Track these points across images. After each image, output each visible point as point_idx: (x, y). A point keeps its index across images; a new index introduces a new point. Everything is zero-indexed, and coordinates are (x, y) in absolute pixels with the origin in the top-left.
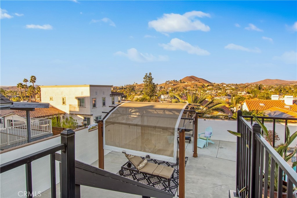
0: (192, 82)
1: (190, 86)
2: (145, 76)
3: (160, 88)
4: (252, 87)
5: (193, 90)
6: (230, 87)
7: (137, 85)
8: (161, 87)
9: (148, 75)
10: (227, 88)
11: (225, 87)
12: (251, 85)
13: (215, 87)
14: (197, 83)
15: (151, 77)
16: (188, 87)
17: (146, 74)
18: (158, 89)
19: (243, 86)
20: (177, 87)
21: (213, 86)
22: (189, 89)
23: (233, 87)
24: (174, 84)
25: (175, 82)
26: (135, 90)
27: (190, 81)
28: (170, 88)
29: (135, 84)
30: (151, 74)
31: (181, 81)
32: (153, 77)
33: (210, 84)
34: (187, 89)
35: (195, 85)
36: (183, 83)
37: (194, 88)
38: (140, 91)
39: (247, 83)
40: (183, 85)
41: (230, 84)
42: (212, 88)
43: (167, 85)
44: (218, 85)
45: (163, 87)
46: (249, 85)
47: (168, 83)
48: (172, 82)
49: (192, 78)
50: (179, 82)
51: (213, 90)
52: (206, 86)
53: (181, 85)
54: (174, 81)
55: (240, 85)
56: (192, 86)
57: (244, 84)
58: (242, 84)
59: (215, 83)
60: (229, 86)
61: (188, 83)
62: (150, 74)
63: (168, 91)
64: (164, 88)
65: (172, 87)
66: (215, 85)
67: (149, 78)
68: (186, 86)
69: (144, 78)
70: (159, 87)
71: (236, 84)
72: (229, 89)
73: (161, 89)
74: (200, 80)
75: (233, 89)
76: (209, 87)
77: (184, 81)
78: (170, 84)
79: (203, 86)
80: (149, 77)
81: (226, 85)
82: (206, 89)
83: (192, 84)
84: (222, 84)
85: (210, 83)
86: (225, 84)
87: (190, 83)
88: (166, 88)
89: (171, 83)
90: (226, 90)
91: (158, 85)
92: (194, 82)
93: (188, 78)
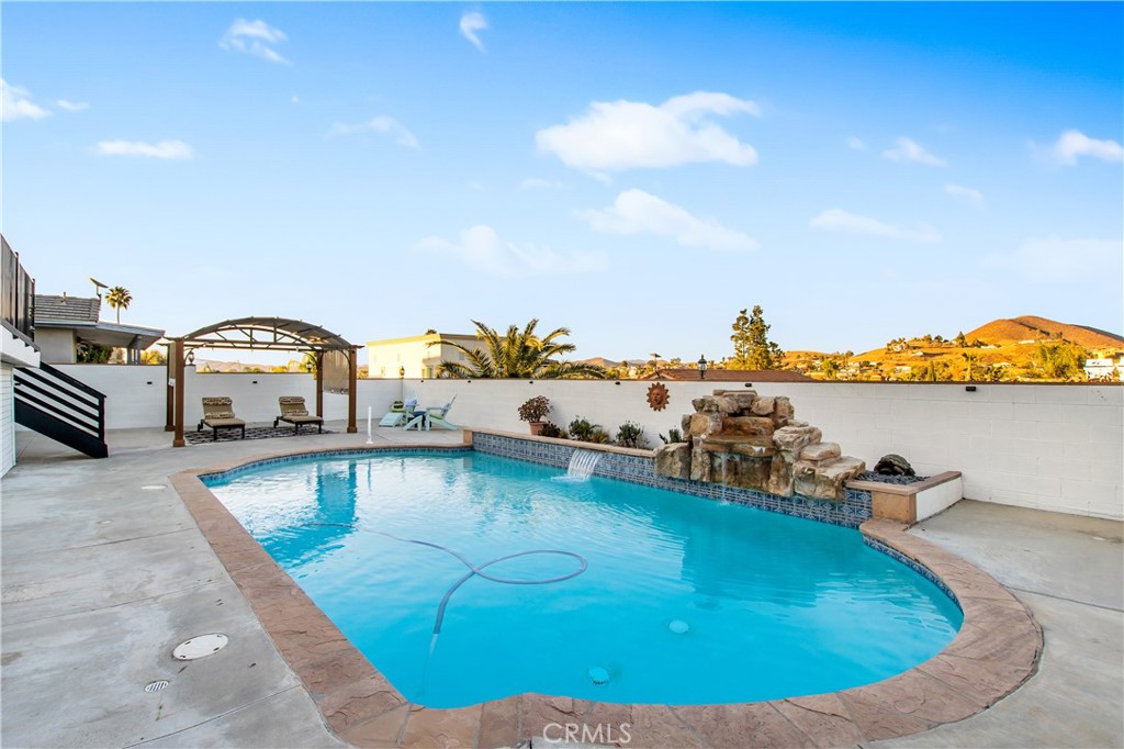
0: (1023, 342)
1: (1008, 359)
2: (739, 320)
3: (861, 367)
8: (867, 364)
9: (749, 314)
15: (762, 321)
17: (742, 312)
18: (852, 370)
20: (939, 364)
24: (926, 351)
25: (935, 344)
27: (1013, 338)
28: (906, 368)
30: (761, 312)
31: (962, 337)
32: (766, 324)
36: (974, 345)
43: (892, 356)
45: (874, 363)
47: (898, 348)
48: (916, 344)
49: (1028, 325)
50: (955, 343)
53: (961, 356)
54: (928, 339)
56: (1022, 360)
61: (1000, 346)
62: (757, 311)
64: (878, 370)
65: (914, 363)
67: (752, 328)
68: (990, 358)
69: (736, 327)
70: (857, 364)
73: (860, 371)
74: (1068, 332)
77: (982, 339)
78: (910, 354)
80: (752, 323)
83: (1021, 350)
87: (1008, 346)
89: (915, 348)
91: (851, 358)
92: (1032, 341)
93: (1003, 326)
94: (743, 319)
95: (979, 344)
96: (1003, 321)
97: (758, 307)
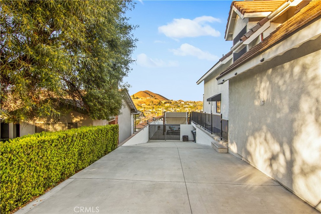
0: (147, 98)
1: (145, 103)
5: (150, 108)
6: (188, 105)
10: (185, 106)
11: (183, 104)
13: (173, 105)
14: (152, 99)
16: (142, 105)
19: (200, 104)
21: (171, 103)
22: (144, 106)
23: (192, 105)
27: (144, 96)
31: (134, 95)
33: (167, 101)
34: (142, 107)
35: (150, 102)
36: (136, 98)
37: (149, 105)
41: (188, 102)
42: (170, 105)
44: (176, 102)
49: (147, 93)
51: (172, 108)
52: (163, 103)
53: (134, 101)
55: (198, 102)
56: (148, 103)
58: (200, 102)
59: (172, 100)
60: (187, 103)
61: (142, 99)
66: (173, 102)
68: (141, 102)
71: (194, 102)
72: (188, 107)
74: (156, 96)
75: (191, 107)
76: (166, 105)
79: (160, 104)
81: (184, 103)
83: (147, 100)
84: (180, 101)
85: (167, 99)
86: (183, 101)
87: (144, 99)
90: (185, 108)
92: (149, 98)
93: (142, 93)
95: (137, 98)
96: (142, 91)
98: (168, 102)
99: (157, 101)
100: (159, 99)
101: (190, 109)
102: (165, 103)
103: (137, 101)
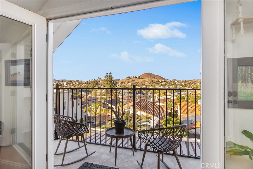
0: (149, 78)
1: (147, 81)
2: (106, 75)
4: (197, 83)
5: (150, 86)
6: (180, 83)
7: (101, 80)
9: (109, 74)
10: (178, 84)
11: (176, 83)
12: (197, 81)
13: (168, 83)
14: (153, 79)
15: (111, 76)
16: (145, 83)
18: (120, 84)
19: (190, 82)
20: (136, 82)
22: (146, 84)
24: (133, 79)
25: (135, 78)
26: (98, 85)
27: (147, 77)
28: (130, 83)
29: (99, 79)
30: (111, 74)
31: (139, 77)
32: (112, 77)
34: (144, 85)
35: (151, 81)
38: (103, 86)
39: (194, 80)
40: (141, 80)
41: (180, 81)
42: (166, 83)
43: (127, 80)
44: (171, 81)
45: (124, 82)
46: (195, 82)
47: (128, 79)
48: (131, 78)
49: (149, 75)
50: (138, 78)
51: (166, 86)
52: (161, 82)
53: (139, 81)
54: (134, 77)
55: (188, 81)
56: (149, 82)
57: (192, 81)
58: (190, 80)
59: (168, 80)
60: (180, 82)
61: (145, 79)
62: (110, 74)
63: (128, 86)
64: (125, 84)
68: (144, 81)
69: (105, 77)
70: (121, 82)
71: (185, 81)
72: (179, 85)
73: (122, 84)
74: (156, 77)
75: (182, 85)
76: (163, 83)
77: (142, 77)
78: (130, 80)
79: (158, 82)
80: (109, 77)
81: (177, 81)
82: (160, 84)
83: (149, 80)
84: (173, 80)
85: (164, 79)
86: (176, 80)
87: (147, 79)
88: (126, 84)
90: (177, 86)
91: (119, 81)
92: (151, 78)
93: (146, 74)
94: (107, 75)
95: (142, 78)
96: (145, 73)
97: (111, 73)
98: (165, 81)
99: (156, 81)
100: (158, 79)
101: (181, 86)
102: (162, 82)
103: (142, 80)
